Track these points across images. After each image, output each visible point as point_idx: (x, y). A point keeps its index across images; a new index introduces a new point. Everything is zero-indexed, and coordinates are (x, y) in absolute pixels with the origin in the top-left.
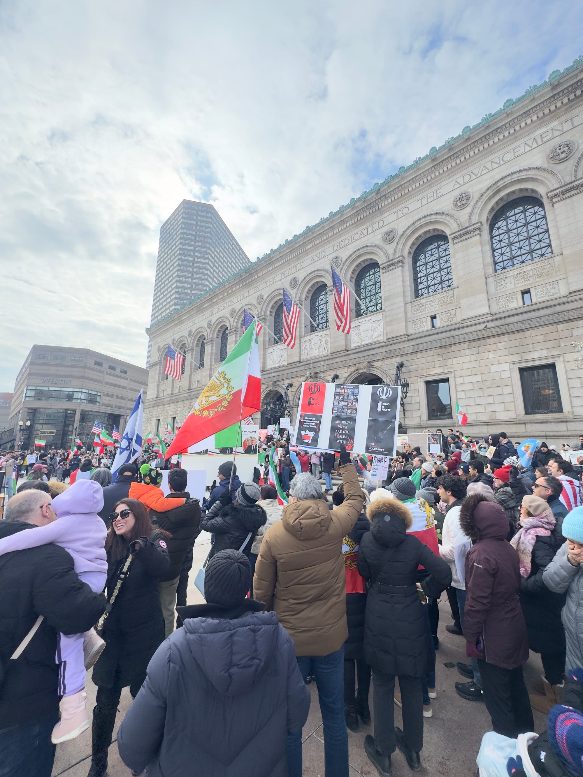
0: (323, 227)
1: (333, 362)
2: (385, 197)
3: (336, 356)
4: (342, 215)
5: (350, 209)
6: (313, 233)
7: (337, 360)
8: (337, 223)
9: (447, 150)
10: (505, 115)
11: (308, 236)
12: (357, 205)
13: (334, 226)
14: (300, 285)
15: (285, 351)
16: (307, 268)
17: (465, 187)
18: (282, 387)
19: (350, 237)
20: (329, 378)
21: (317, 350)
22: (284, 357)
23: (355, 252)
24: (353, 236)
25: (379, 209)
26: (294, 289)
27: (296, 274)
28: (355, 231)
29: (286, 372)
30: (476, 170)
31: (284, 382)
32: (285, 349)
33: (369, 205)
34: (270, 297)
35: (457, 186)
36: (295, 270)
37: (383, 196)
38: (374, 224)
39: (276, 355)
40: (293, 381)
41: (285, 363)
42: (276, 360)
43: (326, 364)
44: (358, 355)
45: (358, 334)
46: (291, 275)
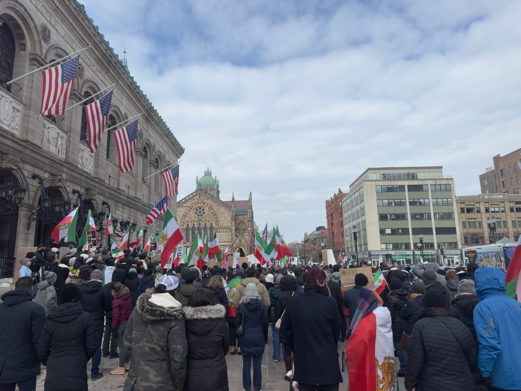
0: (90, 28)
1: (71, 174)
3: (74, 169)
4: (101, 43)
5: (105, 47)
6: (83, 19)
7: (74, 174)
8: (94, 41)
11: (79, 14)
12: (108, 51)
13: (93, 39)
14: (53, 48)
15: (17, 114)
16: (60, 38)
17: (128, 113)
18: (22, 172)
19: (91, 62)
20: (68, 189)
21: (54, 147)
22: (16, 123)
23: (93, 82)
24: (93, 64)
25: (109, 70)
26: (45, 43)
27: (49, 26)
28: (94, 62)
29: (28, 152)
30: (130, 108)
31: (25, 165)
32: (17, 110)
33: (109, 60)
34: (13, 4)
35: (126, 107)
36: (49, 18)
37: (115, 67)
38: (102, 74)
39: (7, 109)
40: (37, 172)
41: (16, 133)
42: (4, 116)
43: (67, 172)
44: (87, 180)
45: (82, 158)
46: (44, 18)
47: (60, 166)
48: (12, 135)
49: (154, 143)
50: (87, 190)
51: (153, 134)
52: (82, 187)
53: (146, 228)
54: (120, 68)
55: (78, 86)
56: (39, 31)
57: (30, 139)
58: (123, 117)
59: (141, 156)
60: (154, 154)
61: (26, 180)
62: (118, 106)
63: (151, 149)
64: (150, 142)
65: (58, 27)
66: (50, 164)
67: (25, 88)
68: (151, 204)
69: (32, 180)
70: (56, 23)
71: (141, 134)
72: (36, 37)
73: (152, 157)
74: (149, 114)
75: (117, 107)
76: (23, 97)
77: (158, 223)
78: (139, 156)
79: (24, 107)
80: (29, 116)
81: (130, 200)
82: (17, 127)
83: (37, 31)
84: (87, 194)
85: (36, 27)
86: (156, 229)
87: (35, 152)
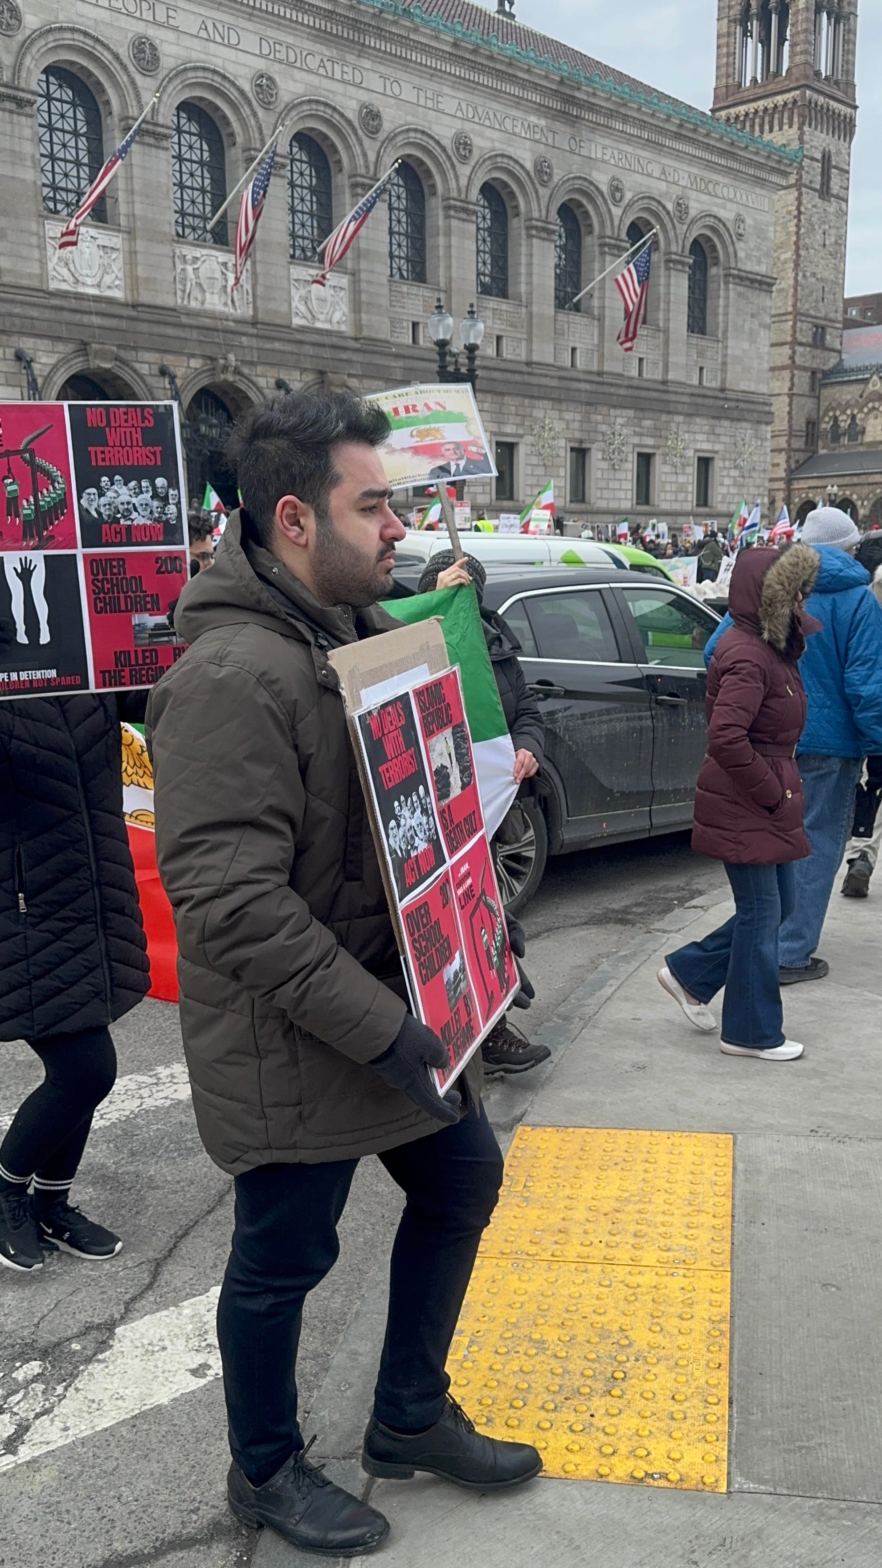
2: (380, 34)
3: (274, 334)
7: (277, 345)
9: (471, 47)
10: (526, 67)
14: (171, 79)
15: (114, 256)
16: (188, 41)
17: (468, 126)
18: (132, 368)
19: (298, 52)
20: (262, 382)
21: (216, 297)
22: (114, 276)
23: (310, 101)
24: (304, 53)
25: (363, 45)
26: (148, 79)
27: (152, 32)
28: (308, 45)
29: (144, 327)
30: (480, 109)
31: (140, 354)
32: (112, 248)
33: (353, 19)
34: (55, 41)
35: (459, 114)
36: (147, 15)
37: (378, 28)
38: (345, 63)
39: (87, 256)
40: (169, 360)
41: (118, 294)
42: (84, 272)
43: (255, 345)
44: (319, 351)
45: (306, 300)
46: (135, 21)
47: (230, 336)
48: (110, 301)
49: (614, 179)
50: (322, 373)
51: (609, 152)
52: (303, 370)
53: (581, 441)
54: (395, 23)
55: (261, 133)
56: (126, 61)
57: (146, 297)
58: (444, 150)
59: (543, 239)
60: (617, 212)
61: (144, 382)
62: (423, 125)
63: (599, 201)
64: (591, 183)
65: (179, 20)
66: (202, 338)
67: (121, 196)
68: (606, 369)
69: (161, 379)
70: (171, 13)
71: (543, 170)
72: (123, 78)
73: (608, 223)
74: (570, 100)
75: (416, 130)
76: (122, 218)
77: (647, 423)
78: (535, 241)
79: (126, 236)
80: (136, 252)
81: (496, 375)
82: (117, 282)
83: (121, 64)
84: (323, 382)
85: (117, 57)
86: (636, 440)
87: (158, 323)
